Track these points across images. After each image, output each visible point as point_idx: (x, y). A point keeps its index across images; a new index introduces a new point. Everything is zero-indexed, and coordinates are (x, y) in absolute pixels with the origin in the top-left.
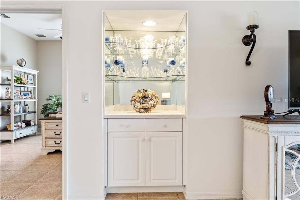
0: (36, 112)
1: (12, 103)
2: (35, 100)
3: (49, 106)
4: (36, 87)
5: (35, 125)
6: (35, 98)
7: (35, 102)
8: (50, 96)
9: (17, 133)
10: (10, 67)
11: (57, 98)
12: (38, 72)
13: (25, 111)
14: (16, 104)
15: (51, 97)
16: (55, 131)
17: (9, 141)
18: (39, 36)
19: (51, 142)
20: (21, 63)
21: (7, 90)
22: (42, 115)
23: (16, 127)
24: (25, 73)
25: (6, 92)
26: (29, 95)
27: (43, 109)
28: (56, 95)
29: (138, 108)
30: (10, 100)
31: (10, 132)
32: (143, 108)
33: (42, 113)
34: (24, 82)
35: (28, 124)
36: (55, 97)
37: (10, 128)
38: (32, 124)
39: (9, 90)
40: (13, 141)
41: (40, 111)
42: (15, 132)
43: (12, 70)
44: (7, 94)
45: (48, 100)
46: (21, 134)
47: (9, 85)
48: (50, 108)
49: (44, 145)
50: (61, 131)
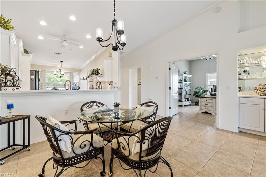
0: (191, 94)
3: (197, 92)
4: (191, 83)
6: (190, 88)
7: (190, 90)
9: (184, 103)
10: (182, 75)
11: (201, 88)
12: (192, 76)
13: (186, 94)
14: (184, 90)
16: (205, 103)
17: (181, 106)
19: (203, 108)
20: (186, 73)
22: (194, 96)
23: (184, 100)
24: (186, 77)
26: (188, 87)
29: (260, 93)
30: (182, 89)
31: (182, 102)
32: (263, 94)
34: (187, 81)
35: (188, 100)
37: (182, 100)
38: (190, 100)
39: (182, 85)
40: (183, 106)
41: (193, 94)
43: (183, 76)
45: (196, 89)
46: (186, 103)
47: (182, 82)
48: (198, 93)
49: (200, 108)
50: (208, 103)
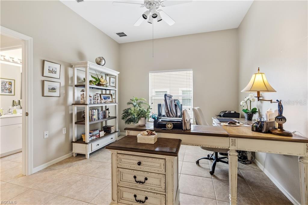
0: (117, 117)
1: (87, 109)
2: (116, 104)
3: (129, 111)
4: (117, 89)
5: (116, 132)
6: (116, 102)
7: (116, 106)
8: (131, 100)
9: (92, 145)
10: (85, 64)
11: (138, 102)
12: (119, 73)
13: (105, 117)
14: (92, 109)
15: (133, 100)
16: (136, 173)
18: (120, 36)
20: (100, 62)
21: (82, 93)
22: (123, 120)
23: (93, 137)
24: (107, 75)
25: (81, 95)
26: (109, 98)
27: (123, 114)
28: (137, 98)
30: (84, 104)
31: (85, 145)
33: (123, 119)
34: (103, 83)
35: (107, 130)
36: (136, 101)
37: (85, 140)
38: (113, 131)
39: (85, 93)
40: (88, 156)
42: (90, 144)
44: (82, 97)
45: (129, 103)
46: (98, 145)
47: (84, 86)
49: (115, 197)
50: (146, 175)
